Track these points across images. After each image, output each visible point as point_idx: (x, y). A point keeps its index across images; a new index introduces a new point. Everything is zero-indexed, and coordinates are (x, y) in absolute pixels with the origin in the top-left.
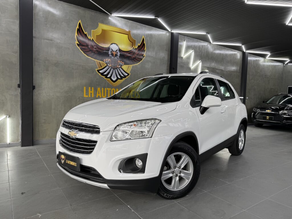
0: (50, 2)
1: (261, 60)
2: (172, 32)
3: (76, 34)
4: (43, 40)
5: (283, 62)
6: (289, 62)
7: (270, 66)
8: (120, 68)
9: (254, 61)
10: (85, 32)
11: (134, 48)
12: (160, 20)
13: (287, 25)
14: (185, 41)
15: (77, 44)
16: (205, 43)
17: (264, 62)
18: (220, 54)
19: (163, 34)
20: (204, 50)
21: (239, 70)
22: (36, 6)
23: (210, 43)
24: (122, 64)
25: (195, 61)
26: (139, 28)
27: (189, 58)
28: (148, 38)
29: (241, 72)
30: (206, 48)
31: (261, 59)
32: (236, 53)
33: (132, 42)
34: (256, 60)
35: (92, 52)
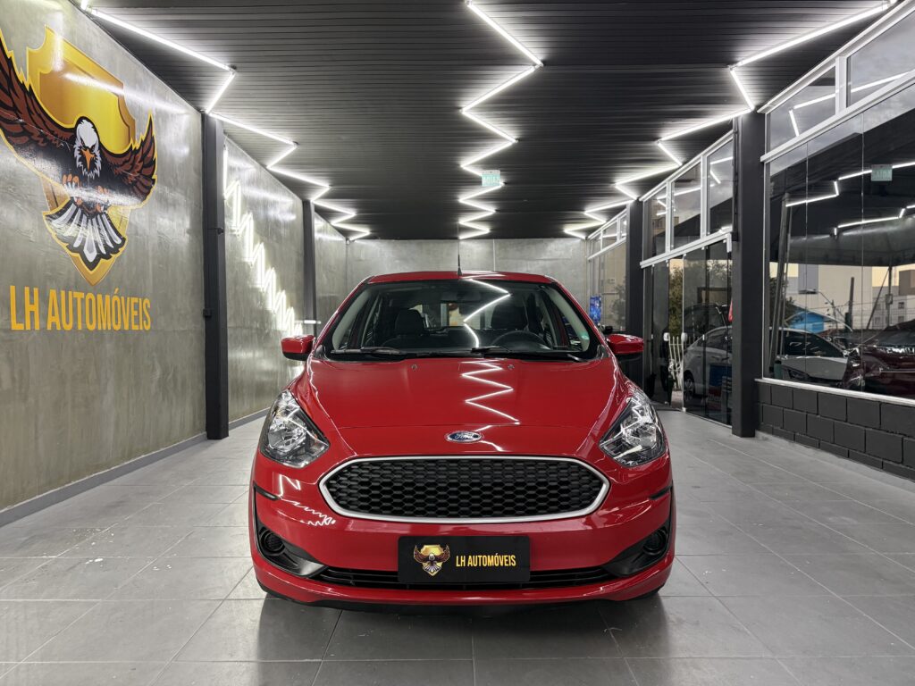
8: (103, 213)
11: (133, 148)
14: (226, 149)
23: (263, 166)
24: (108, 203)
26: (141, 82)
27: (231, 201)
28: (161, 122)
33: (129, 126)
35: (31, 141)
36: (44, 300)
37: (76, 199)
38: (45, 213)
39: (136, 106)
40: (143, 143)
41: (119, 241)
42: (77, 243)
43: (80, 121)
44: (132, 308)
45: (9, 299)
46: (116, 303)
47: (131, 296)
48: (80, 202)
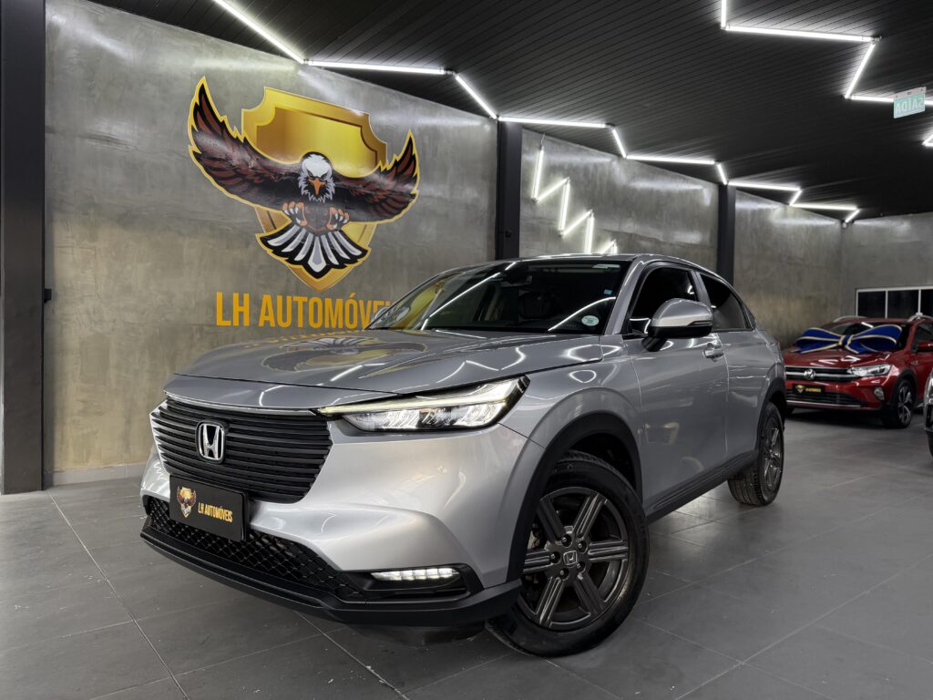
0: (102, 19)
1: (774, 210)
2: (501, 119)
3: (191, 121)
4: (78, 140)
5: (839, 216)
6: (859, 217)
7: (800, 228)
8: (336, 230)
9: (754, 212)
10: (221, 115)
11: (382, 169)
12: (461, 81)
13: (849, 100)
14: (540, 148)
15: (195, 153)
16: (604, 156)
17: (785, 215)
18: (651, 192)
19: (473, 127)
20: (601, 179)
21: (711, 240)
22: (56, 30)
23: (619, 155)
24: (343, 220)
25: (572, 214)
26: (396, 107)
27: (554, 202)
28: (426, 141)
29: (716, 247)
30: (607, 173)
31: (774, 208)
32: (698, 187)
33: (375, 149)
34: (761, 211)
35: (244, 181)
36: (256, 303)
37: (299, 221)
38: (258, 236)
39: (387, 131)
40: (397, 164)
41: (358, 253)
42: (299, 257)
43: (307, 155)
45: (216, 303)
46: (351, 306)
47: (374, 299)
48: (305, 223)
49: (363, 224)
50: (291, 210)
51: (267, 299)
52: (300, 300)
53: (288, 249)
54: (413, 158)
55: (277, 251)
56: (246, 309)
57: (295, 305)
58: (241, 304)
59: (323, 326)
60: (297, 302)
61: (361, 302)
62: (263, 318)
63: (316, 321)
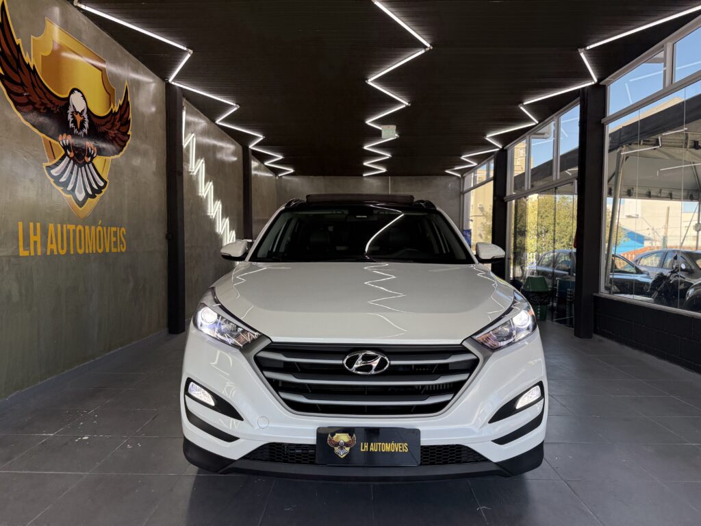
5: (279, 172)
8: (90, 163)
10: (17, 38)
11: (113, 111)
14: (184, 108)
23: (214, 121)
24: (94, 154)
26: (119, 59)
28: (134, 91)
33: (110, 94)
35: (35, 109)
36: (45, 232)
37: (69, 153)
38: (45, 165)
39: (116, 78)
40: (121, 107)
41: (102, 184)
42: (70, 187)
43: (72, 92)
44: (112, 235)
45: (18, 232)
46: (100, 232)
47: (111, 226)
48: (72, 155)
49: (104, 157)
50: (64, 142)
51: (51, 227)
52: (71, 227)
53: (63, 180)
54: (128, 104)
55: (57, 179)
56: (38, 238)
57: (68, 232)
58: (35, 234)
59: (85, 252)
60: (69, 230)
61: (105, 228)
62: (50, 247)
63: (81, 248)
